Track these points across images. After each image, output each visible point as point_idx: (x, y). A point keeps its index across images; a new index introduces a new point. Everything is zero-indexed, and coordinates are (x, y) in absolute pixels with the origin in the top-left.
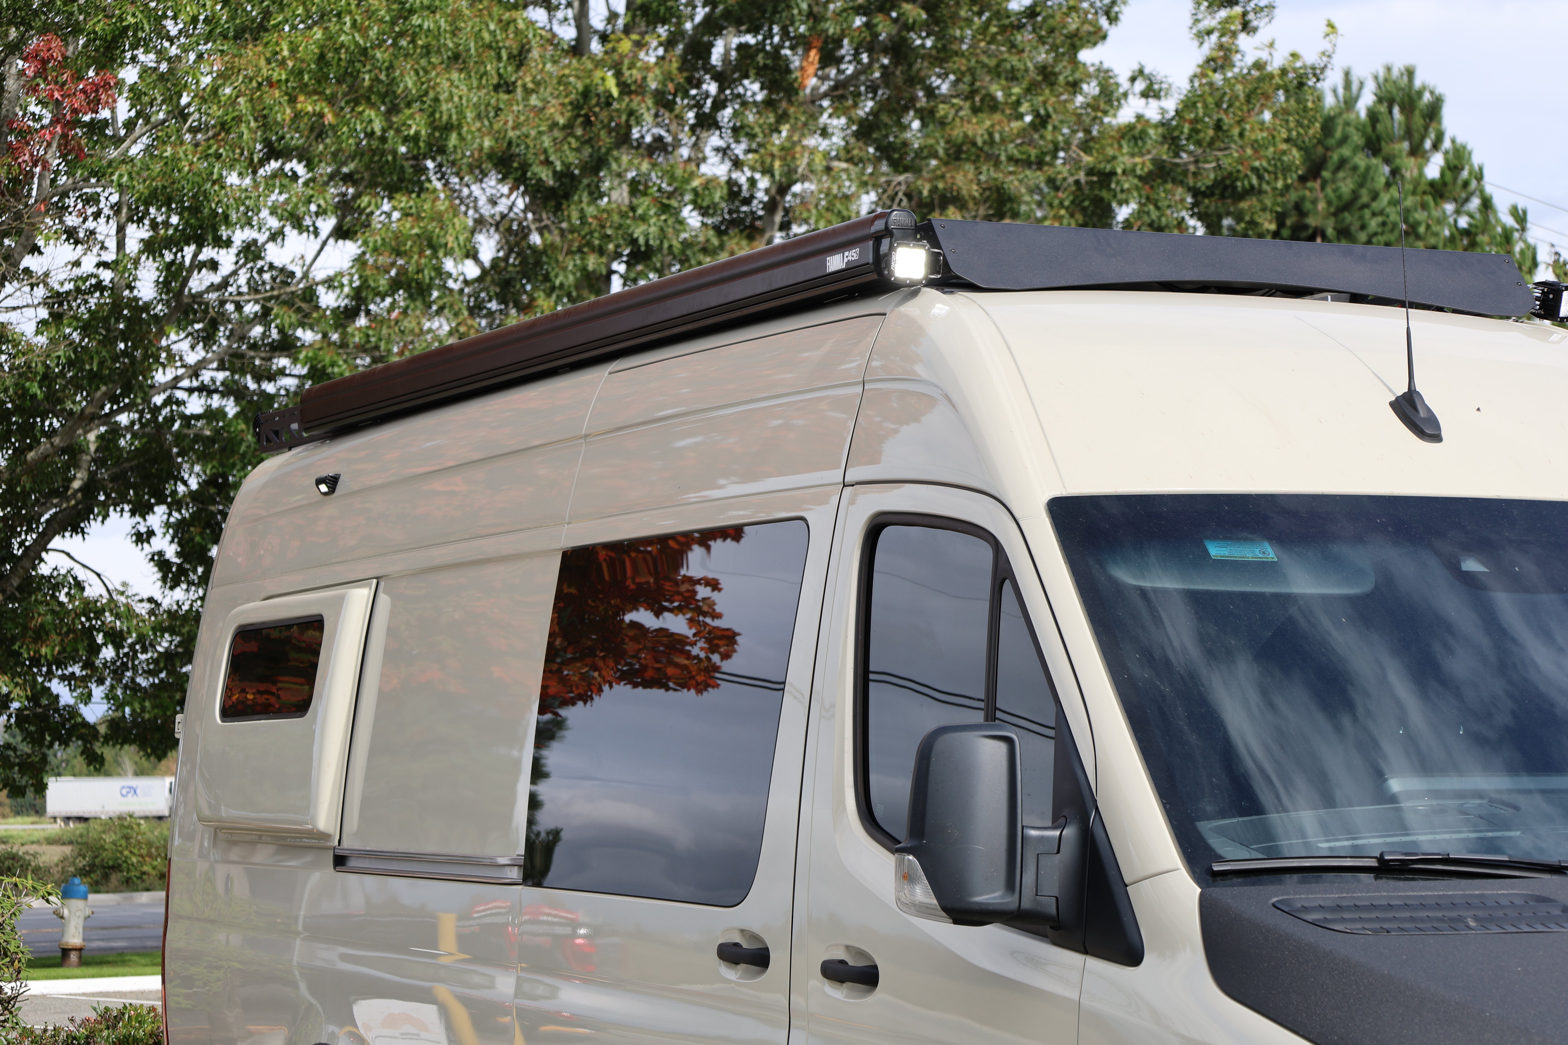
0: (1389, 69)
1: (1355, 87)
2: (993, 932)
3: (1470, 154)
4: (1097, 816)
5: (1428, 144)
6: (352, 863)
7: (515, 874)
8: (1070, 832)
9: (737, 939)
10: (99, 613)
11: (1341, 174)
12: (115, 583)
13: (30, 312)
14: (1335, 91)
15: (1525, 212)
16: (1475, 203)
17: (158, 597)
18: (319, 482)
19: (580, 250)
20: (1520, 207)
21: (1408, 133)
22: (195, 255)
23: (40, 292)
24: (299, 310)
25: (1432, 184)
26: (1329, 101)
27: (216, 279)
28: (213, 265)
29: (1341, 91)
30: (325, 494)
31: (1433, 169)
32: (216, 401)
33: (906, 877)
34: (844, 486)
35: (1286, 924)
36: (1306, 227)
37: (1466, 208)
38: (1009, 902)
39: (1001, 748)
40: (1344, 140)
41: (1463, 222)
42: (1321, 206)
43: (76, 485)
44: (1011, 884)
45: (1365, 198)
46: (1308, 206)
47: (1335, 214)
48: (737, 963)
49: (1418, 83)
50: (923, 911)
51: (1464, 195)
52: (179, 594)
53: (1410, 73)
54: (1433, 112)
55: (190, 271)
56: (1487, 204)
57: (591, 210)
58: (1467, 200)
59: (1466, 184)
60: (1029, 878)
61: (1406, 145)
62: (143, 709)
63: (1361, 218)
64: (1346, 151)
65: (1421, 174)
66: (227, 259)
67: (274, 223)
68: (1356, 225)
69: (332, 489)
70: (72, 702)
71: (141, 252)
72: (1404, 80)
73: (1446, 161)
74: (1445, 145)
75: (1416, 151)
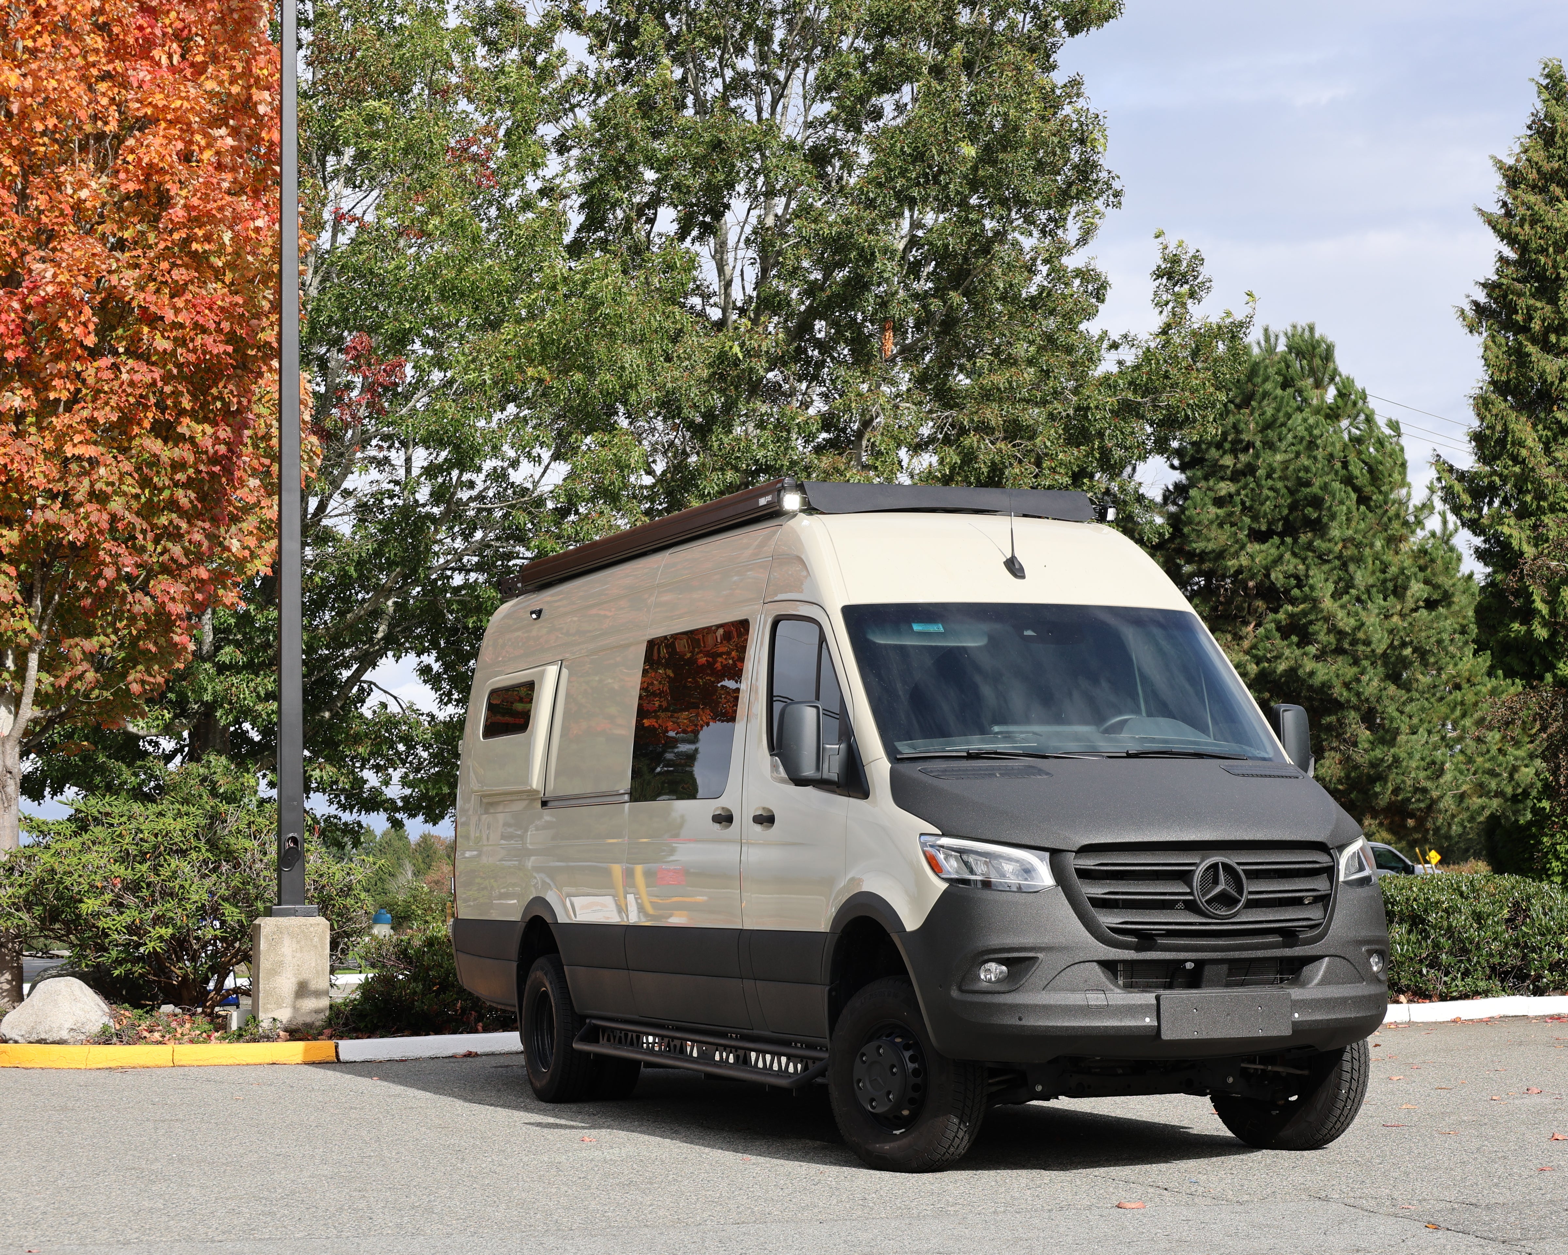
0: (1294, 327)
1: (1273, 340)
2: (809, 789)
3: (1355, 382)
4: (854, 739)
5: (1326, 380)
6: (550, 804)
7: (626, 797)
8: (843, 746)
9: (719, 812)
10: (396, 724)
11: (1265, 402)
12: (405, 702)
13: (346, 518)
14: (1259, 343)
15: (1396, 425)
16: (1361, 418)
17: (436, 712)
18: (532, 613)
19: (722, 469)
20: (1393, 418)
21: (1313, 372)
22: (459, 477)
23: (351, 503)
24: (530, 513)
25: (1329, 407)
26: (1256, 351)
27: (474, 493)
28: (471, 485)
29: (1263, 343)
30: (535, 619)
31: (1331, 393)
32: (473, 576)
33: (774, 767)
34: (765, 602)
35: (923, 777)
36: (1241, 441)
37: (1355, 422)
38: (818, 776)
39: (814, 710)
40: (1266, 379)
42: (1252, 426)
43: (380, 635)
44: (818, 768)
45: (1281, 419)
46: (1242, 426)
47: (1261, 431)
48: (721, 823)
49: (1317, 335)
50: (782, 781)
51: (1353, 413)
52: (451, 709)
53: (1312, 329)
54: (1328, 356)
55: (456, 487)
56: (1370, 419)
57: (726, 440)
58: (1356, 416)
59: (1354, 405)
60: (826, 766)
61: (1311, 381)
62: (427, 790)
63: (1280, 434)
64: (1268, 386)
65: (1323, 400)
66: (479, 479)
67: (511, 453)
68: (1276, 439)
69: (539, 617)
70: (377, 784)
71: (421, 475)
72: (1307, 334)
73: (1338, 390)
74: (1337, 379)
75: (1318, 385)
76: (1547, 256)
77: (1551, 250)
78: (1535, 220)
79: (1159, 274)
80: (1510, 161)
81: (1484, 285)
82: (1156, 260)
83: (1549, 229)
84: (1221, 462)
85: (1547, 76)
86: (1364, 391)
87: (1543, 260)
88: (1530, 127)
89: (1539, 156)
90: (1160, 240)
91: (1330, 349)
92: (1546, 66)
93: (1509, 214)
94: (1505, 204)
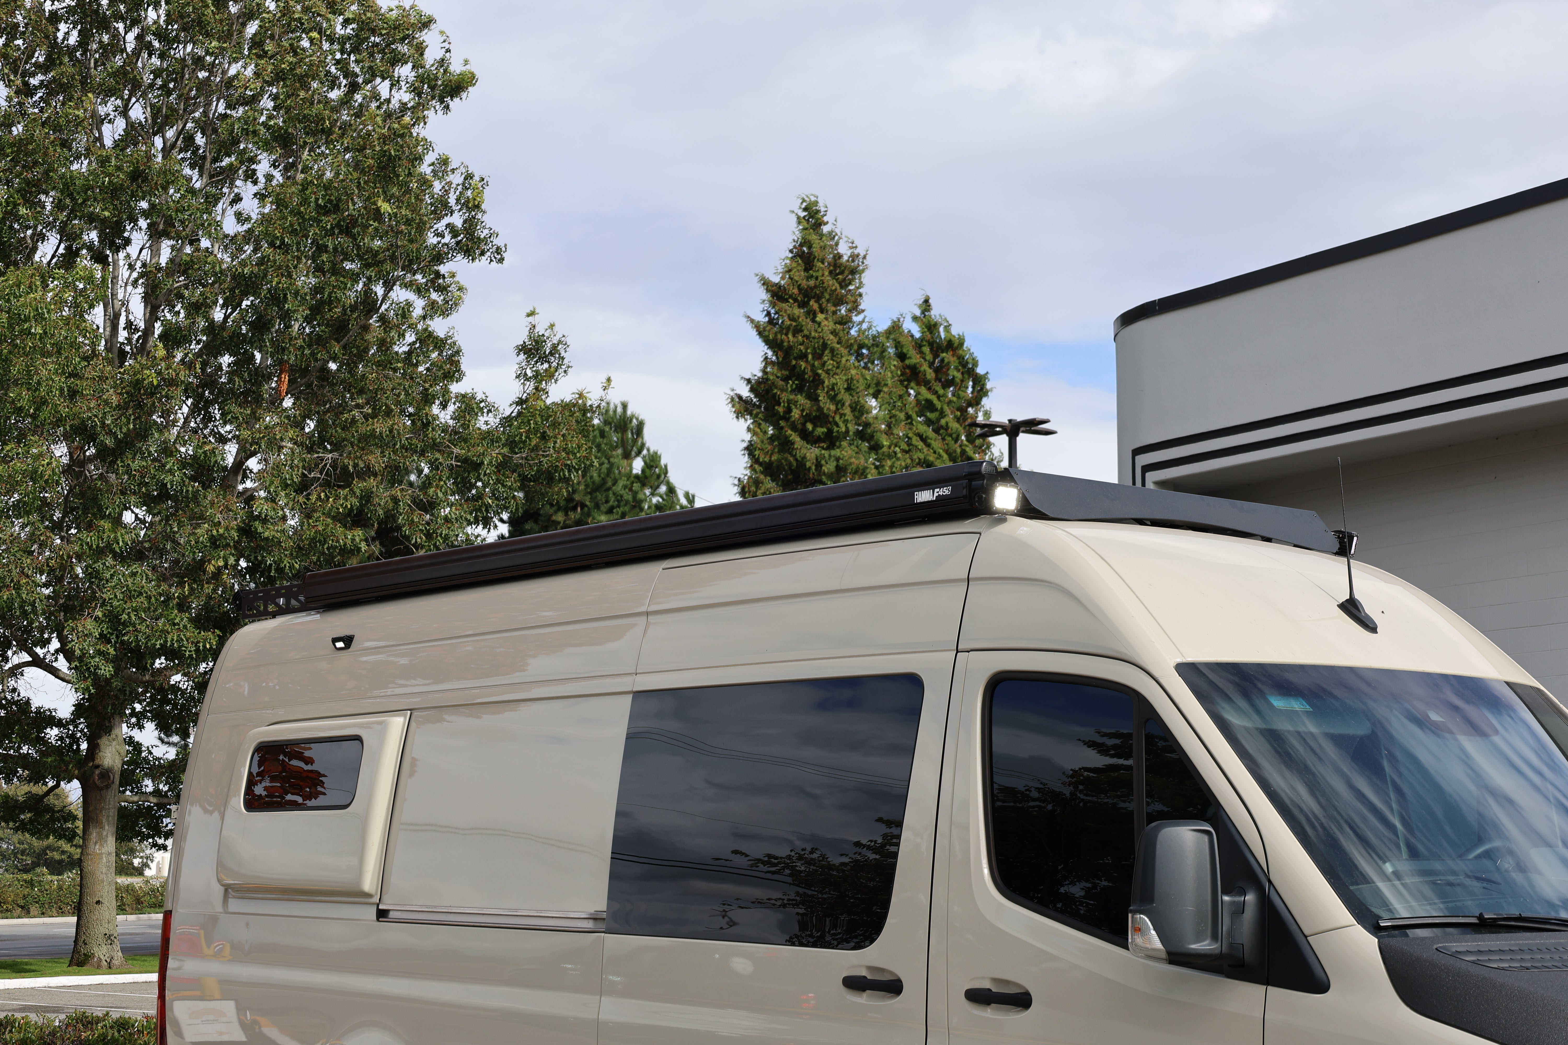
0: (609, 404)
3: (660, 457)
4: (1272, 887)
5: (635, 452)
6: (396, 916)
7: (594, 925)
9: (864, 973)
15: (693, 496)
16: (663, 489)
18: (335, 640)
20: (691, 492)
21: (623, 444)
25: (637, 477)
30: (341, 649)
31: (638, 465)
34: (957, 652)
37: (657, 492)
41: (655, 500)
42: (582, 487)
45: (610, 484)
47: (590, 493)
48: (864, 990)
49: (629, 413)
51: (656, 484)
53: (625, 406)
54: (639, 431)
56: (671, 490)
58: (658, 487)
59: (659, 476)
61: (621, 452)
65: (630, 470)
69: (349, 646)
72: (620, 410)
73: (645, 463)
74: (645, 452)
75: (627, 456)
76: (807, 361)
77: (810, 356)
78: (798, 330)
79: (523, 349)
80: (776, 279)
81: (749, 381)
82: (522, 337)
83: (807, 337)
84: (554, 518)
85: (805, 209)
86: (666, 466)
87: (803, 364)
88: (791, 251)
89: (799, 275)
90: (531, 319)
91: (641, 425)
92: (804, 201)
93: (771, 322)
94: (768, 314)
